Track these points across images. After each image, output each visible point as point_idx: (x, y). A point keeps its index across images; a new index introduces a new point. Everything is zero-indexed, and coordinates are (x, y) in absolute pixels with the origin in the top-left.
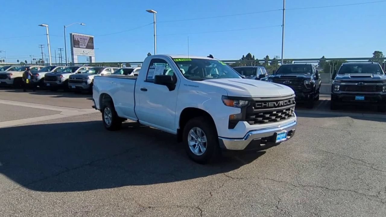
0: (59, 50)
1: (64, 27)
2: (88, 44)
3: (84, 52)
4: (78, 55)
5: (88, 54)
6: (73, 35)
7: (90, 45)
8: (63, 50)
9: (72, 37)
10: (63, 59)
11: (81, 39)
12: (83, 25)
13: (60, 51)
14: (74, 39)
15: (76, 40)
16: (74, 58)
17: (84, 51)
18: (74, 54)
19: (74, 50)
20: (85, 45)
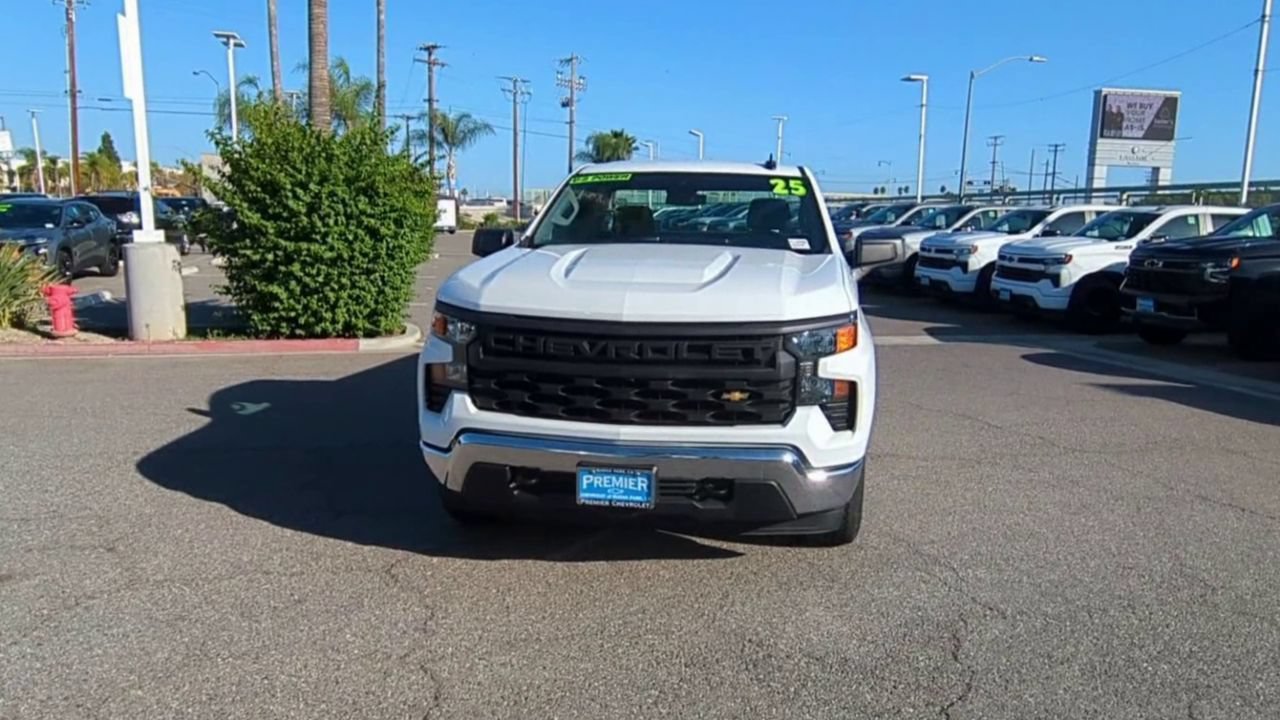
0: (1049, 151)
1: (969, 75)
2: (1152, 123)
3: (1133, 152)
4: (1109, 166)
5: (1148, 159)
6: (1106, 97)
7: (1162, 127)
8: (1063, 150)
9: (1100, 100)
10: (1058, 178)
11: (1130, 106)
12: (1038, 61)
13: (1053, 154)
14: (1107, 108)
15: (1112, 113)
16: (1096, 175)
17: (1136, 150)
18: (1097, 161)
19: (1098, 148)
20: (1142, 128)
